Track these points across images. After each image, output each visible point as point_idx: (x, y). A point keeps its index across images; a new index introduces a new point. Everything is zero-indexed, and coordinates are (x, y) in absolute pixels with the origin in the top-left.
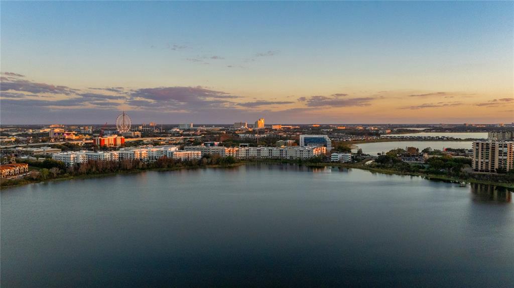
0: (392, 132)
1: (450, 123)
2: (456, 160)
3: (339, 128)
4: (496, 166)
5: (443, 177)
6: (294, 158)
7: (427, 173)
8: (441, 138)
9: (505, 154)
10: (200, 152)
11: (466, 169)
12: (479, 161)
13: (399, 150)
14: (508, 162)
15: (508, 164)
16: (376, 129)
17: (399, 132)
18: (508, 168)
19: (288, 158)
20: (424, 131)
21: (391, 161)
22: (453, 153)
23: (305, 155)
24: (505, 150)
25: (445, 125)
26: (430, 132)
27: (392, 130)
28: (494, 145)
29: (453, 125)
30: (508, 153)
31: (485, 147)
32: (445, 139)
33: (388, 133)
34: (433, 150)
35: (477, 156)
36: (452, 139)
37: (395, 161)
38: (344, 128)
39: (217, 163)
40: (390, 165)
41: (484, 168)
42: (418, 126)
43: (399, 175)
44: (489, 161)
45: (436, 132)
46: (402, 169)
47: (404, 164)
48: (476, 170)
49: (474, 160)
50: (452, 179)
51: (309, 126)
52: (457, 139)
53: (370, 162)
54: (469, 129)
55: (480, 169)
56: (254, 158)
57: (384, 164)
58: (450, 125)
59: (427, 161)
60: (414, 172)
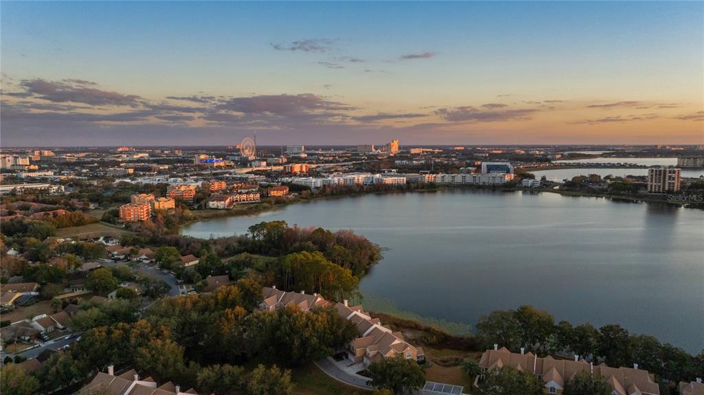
0: (563, 157)
1: (636, 144)
2: (635, 185)
3: (494, 152)
4: (667, 189)
5: (624, 197)
6: (487, 184)
7: (610, 194)
8: (623, 165)
9: (674, 179)
10: (405, 178)
11: (642, 192)
12: (653, 185)
13: (583, 177)
14: (676, 184)
15: (676, 186)
16: (542, 153)
17: (572, 157)
18: (675, 190)
19: (481, 184)
20: (602, 156)
21: (578, 185)
22: (634, 179)
23: (497, 181)
24: (673, 175)
25: (629, 146)
26: (610, 157)
27: (562, 155)
28: (665, 171)
29: (639, 147)
30: (676, 178)
31: (658, 173)
32: (627, 166)
33: (559, 159)
34: (614, 177)
35: (652, 181)
36: (635, 166)
37: (582, 186)
38: (500, 152)
39: (423, 188)
40: (578, 189)
41: (657, 190)
42: (593, 148)
43: (586, 196)
44: (661, 184)
45: (618, 157)
46: (588, 192)
47: (589, 188)
48: (651, 192)
49: (649, 183)
50: (631, 198)
51: (451, 148)
52: (641, 166)
53: (557, 187)
54: (658, 154)
55: (653, 191)
56: (450, 183)
57: (573, 188)
58: (636, 146)
59: (610, 185)
60: (599, 194)
